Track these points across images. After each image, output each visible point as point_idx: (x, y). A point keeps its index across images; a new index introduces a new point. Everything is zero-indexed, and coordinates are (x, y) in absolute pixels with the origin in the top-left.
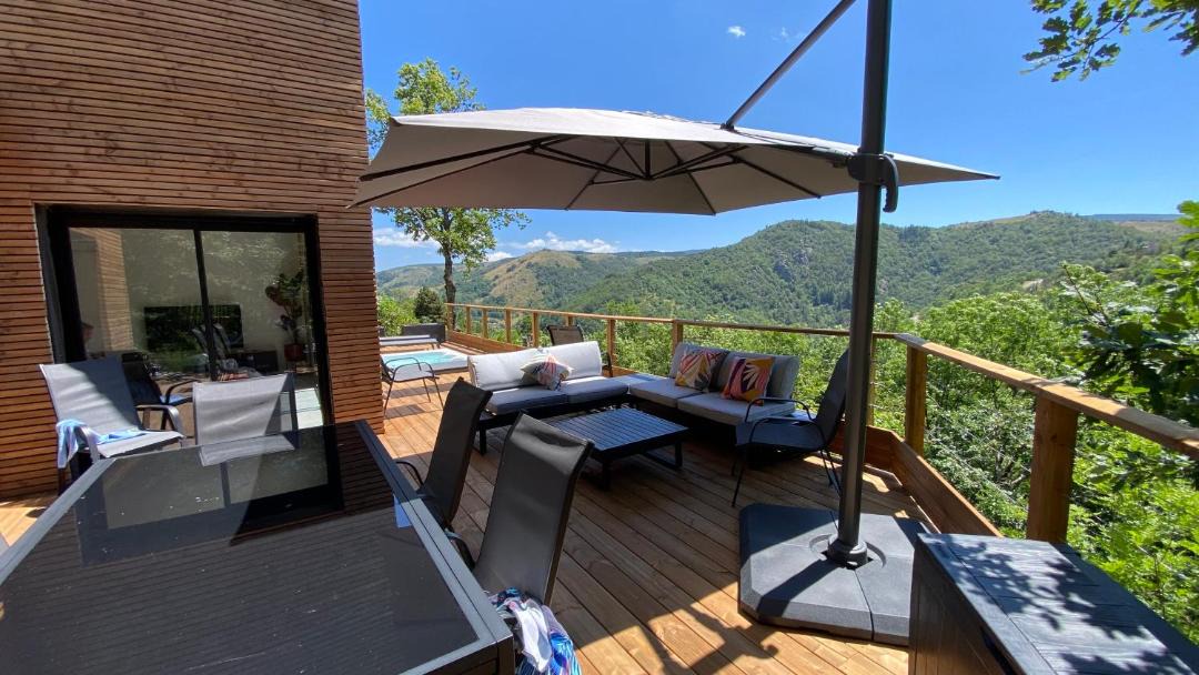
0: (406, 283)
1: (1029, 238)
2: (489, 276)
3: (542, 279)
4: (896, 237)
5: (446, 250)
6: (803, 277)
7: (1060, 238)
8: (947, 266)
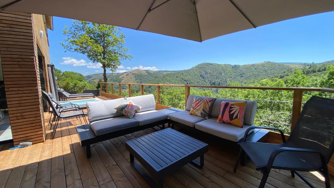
0: (96, 79)
1: (264, 68)
2: (121, 77)
3: (137, 78)
4: (232, 68)
5: (104, 66)
6: (208, 78)
7: (271, 68)
8: (244, 75)
